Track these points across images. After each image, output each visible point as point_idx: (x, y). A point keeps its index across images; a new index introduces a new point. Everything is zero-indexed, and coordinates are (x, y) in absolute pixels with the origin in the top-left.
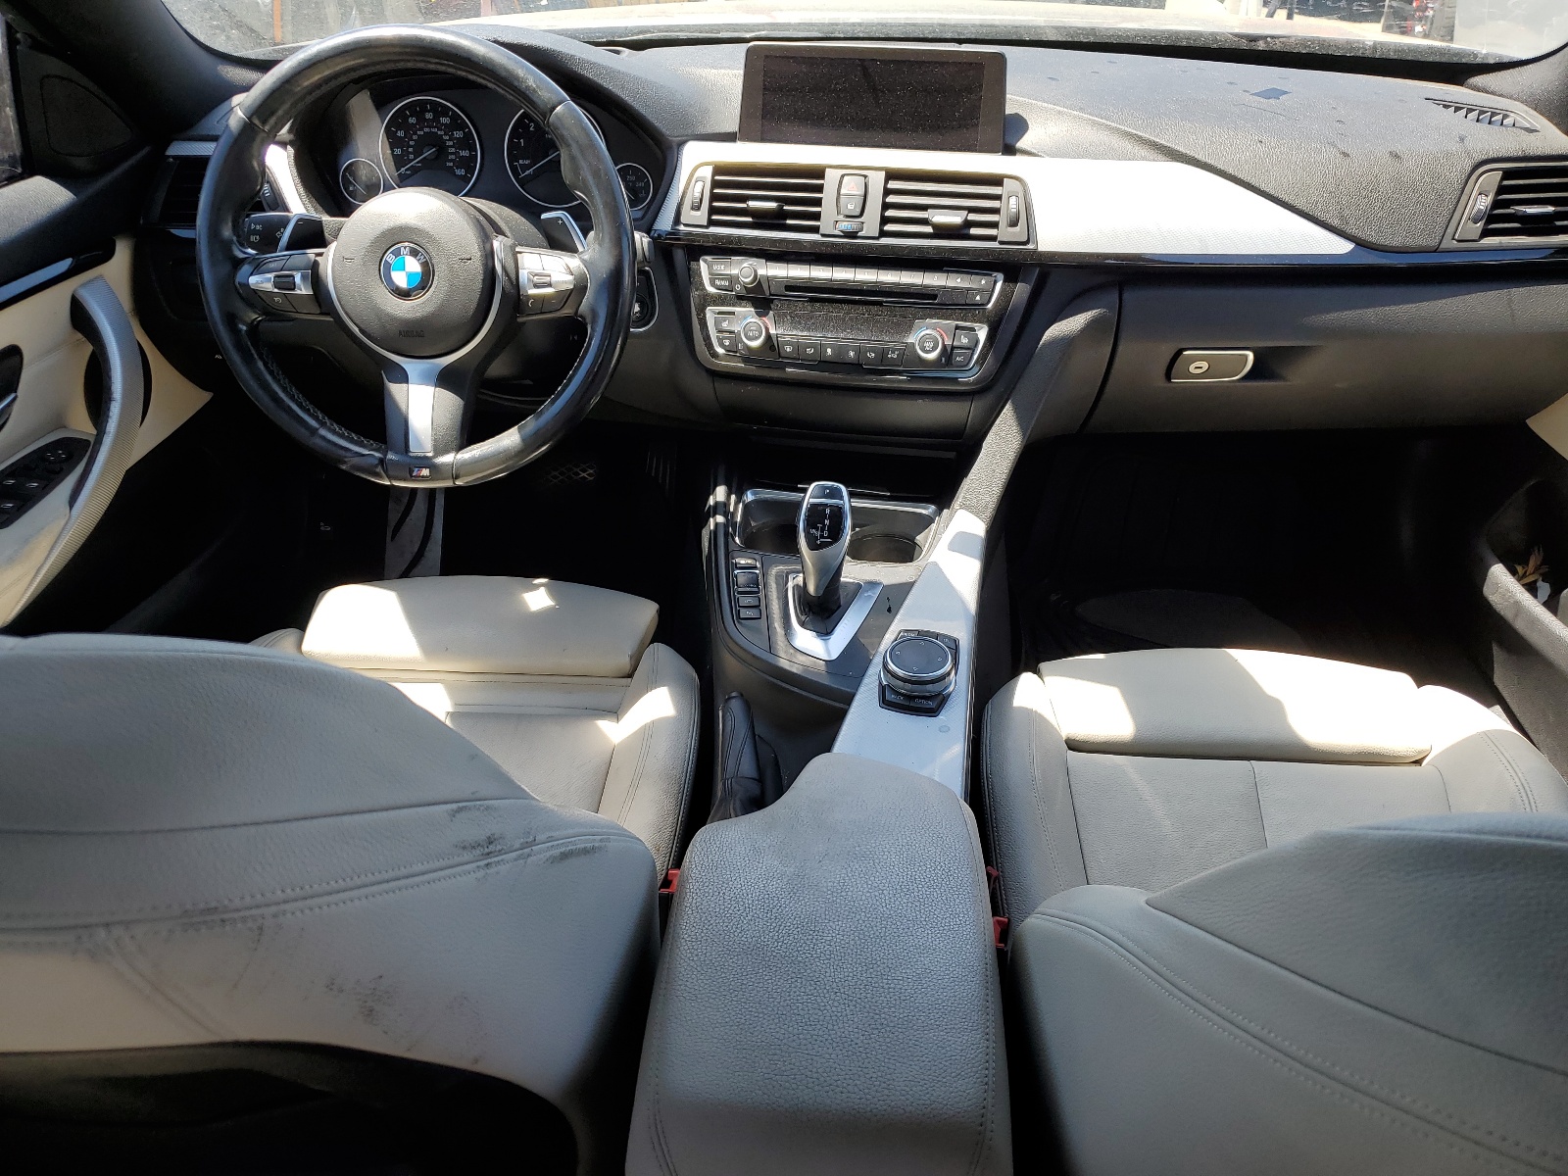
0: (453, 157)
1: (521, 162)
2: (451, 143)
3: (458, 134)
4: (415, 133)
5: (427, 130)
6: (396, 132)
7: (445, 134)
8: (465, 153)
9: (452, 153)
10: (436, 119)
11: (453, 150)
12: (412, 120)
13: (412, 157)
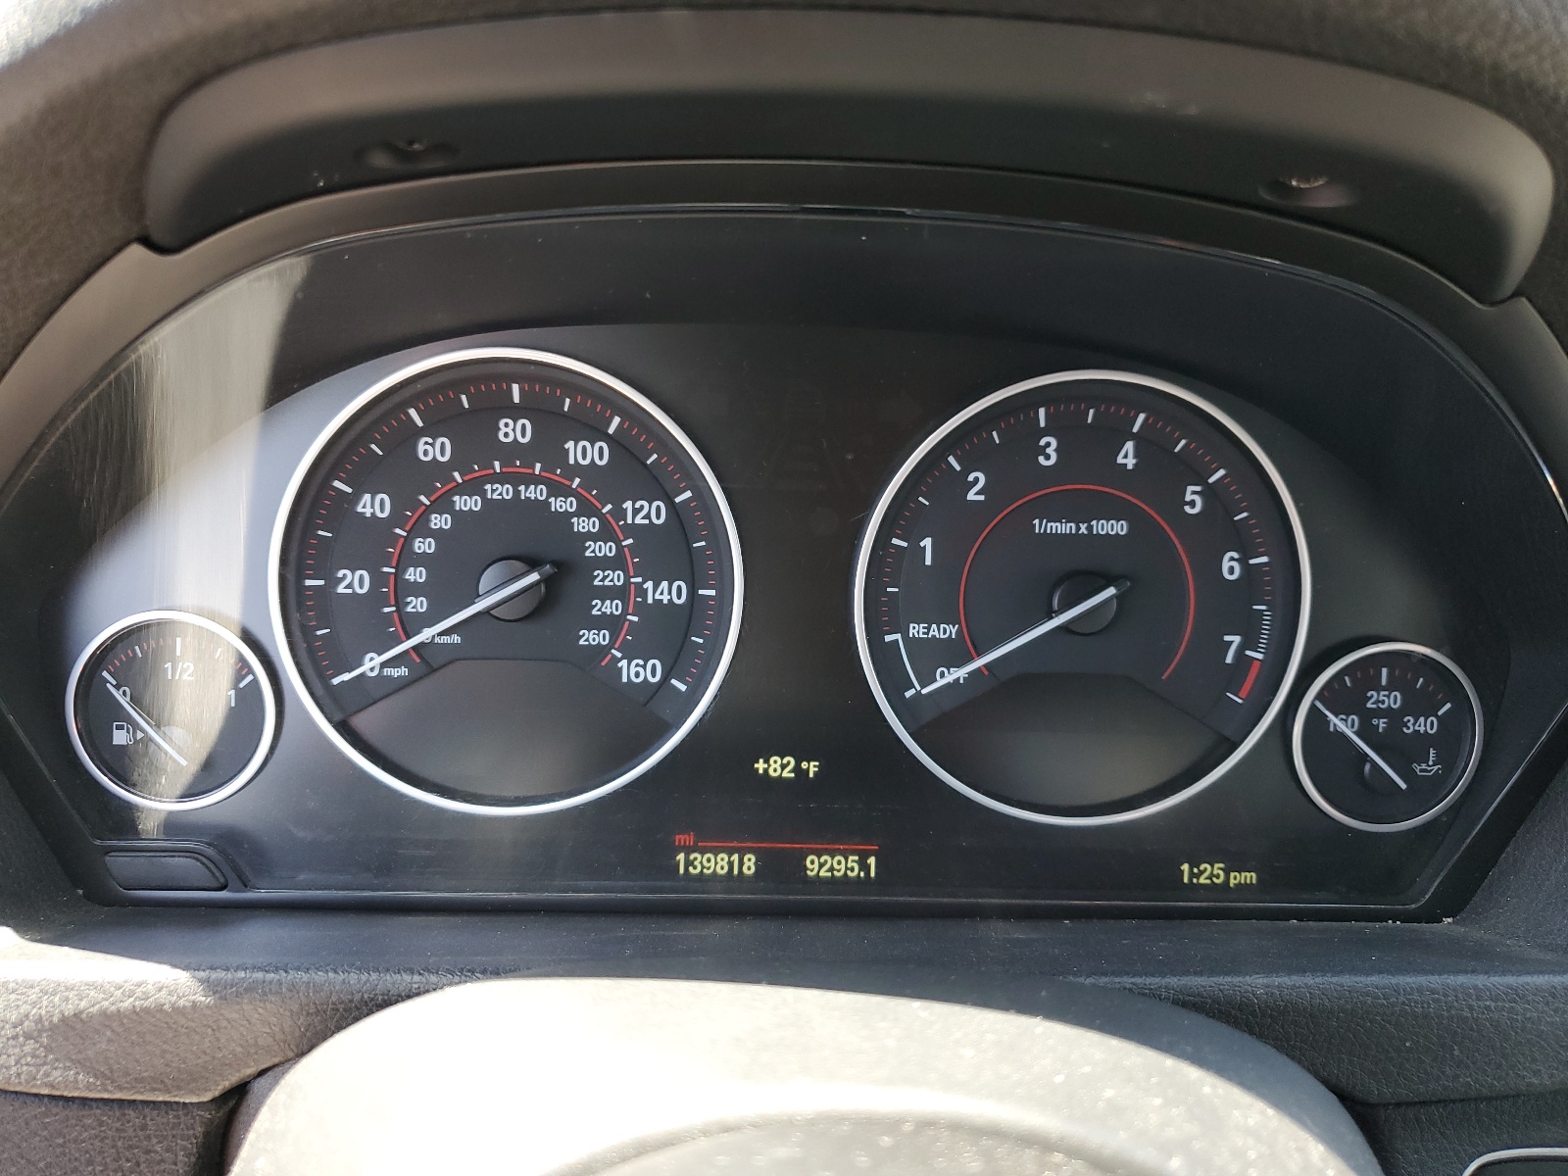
0: (612, 607)
1: (916, 630)
2: (607, 549)
3: (649, 512)
4: (443, 504)
5: (502, 492)
6: (355, 498)
7: (586, 509)
8: (669, 593)
9: (607, 593)
10: (546, 444)
11: (616, 578)
12: (434, 450)
13: (417, 604)
